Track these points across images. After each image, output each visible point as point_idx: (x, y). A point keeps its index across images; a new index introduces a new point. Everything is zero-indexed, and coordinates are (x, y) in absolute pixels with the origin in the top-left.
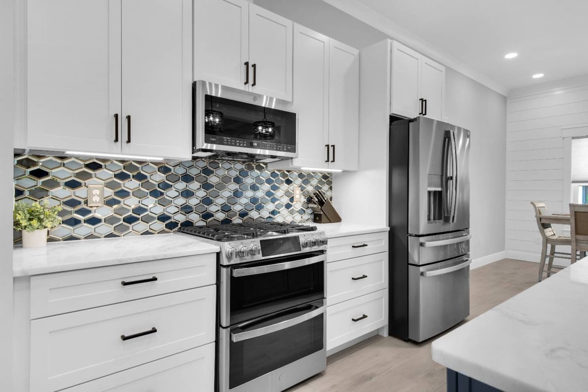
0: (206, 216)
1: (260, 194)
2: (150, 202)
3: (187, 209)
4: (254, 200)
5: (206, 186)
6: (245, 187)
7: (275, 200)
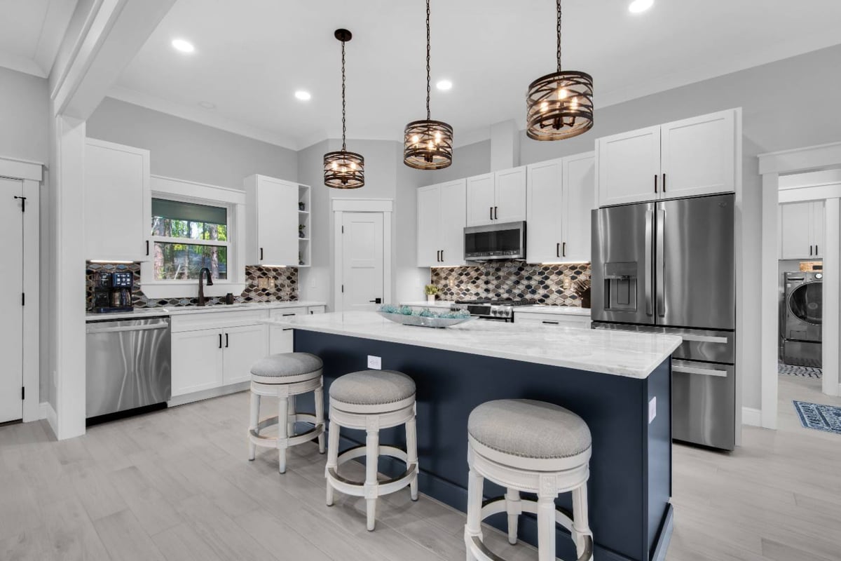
0: (498, 295)
1: (533, 283)
2: (470, 286)
3: (487, 290)
4: (529, 287)
5: (498, 278)
6: (522, 278)
7: (546, 287)
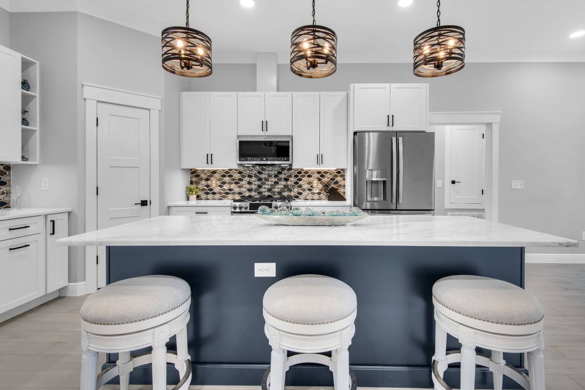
0: (260, 193)
1: (290, 183)
3: (250, 190)
4: (286, 186)
5: (260, 179)
6: (280, 179)
7: (300, 186)
